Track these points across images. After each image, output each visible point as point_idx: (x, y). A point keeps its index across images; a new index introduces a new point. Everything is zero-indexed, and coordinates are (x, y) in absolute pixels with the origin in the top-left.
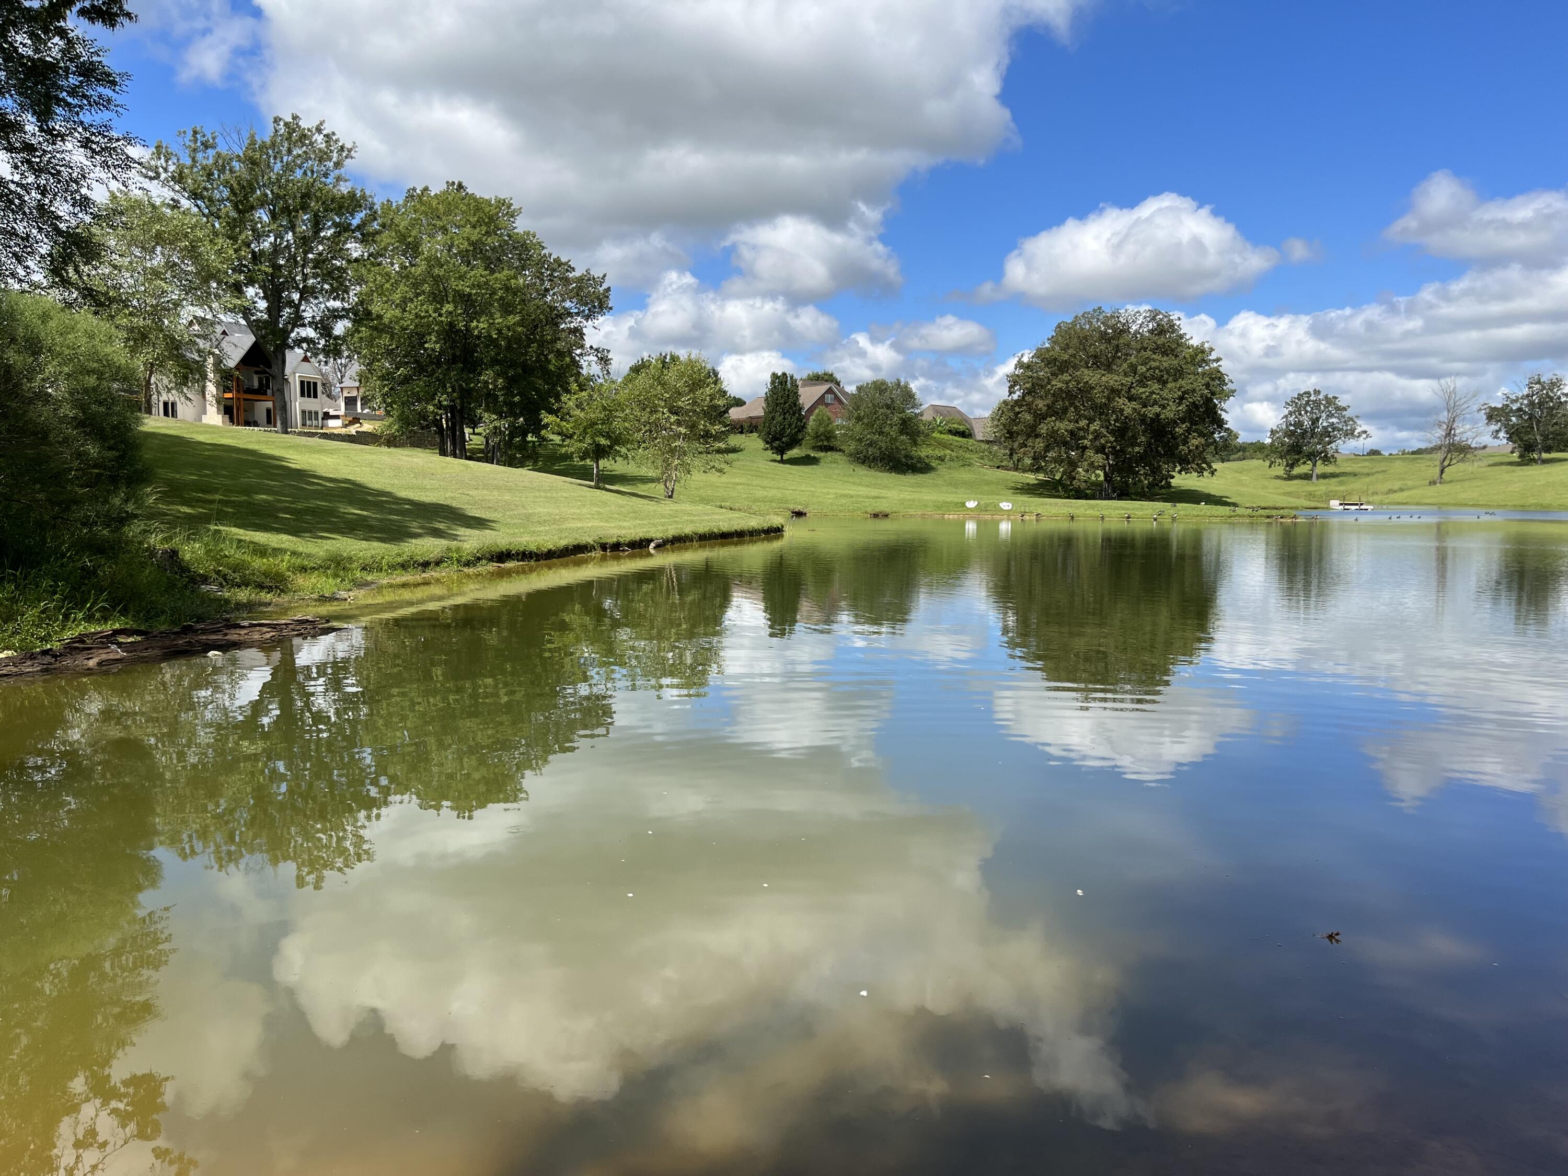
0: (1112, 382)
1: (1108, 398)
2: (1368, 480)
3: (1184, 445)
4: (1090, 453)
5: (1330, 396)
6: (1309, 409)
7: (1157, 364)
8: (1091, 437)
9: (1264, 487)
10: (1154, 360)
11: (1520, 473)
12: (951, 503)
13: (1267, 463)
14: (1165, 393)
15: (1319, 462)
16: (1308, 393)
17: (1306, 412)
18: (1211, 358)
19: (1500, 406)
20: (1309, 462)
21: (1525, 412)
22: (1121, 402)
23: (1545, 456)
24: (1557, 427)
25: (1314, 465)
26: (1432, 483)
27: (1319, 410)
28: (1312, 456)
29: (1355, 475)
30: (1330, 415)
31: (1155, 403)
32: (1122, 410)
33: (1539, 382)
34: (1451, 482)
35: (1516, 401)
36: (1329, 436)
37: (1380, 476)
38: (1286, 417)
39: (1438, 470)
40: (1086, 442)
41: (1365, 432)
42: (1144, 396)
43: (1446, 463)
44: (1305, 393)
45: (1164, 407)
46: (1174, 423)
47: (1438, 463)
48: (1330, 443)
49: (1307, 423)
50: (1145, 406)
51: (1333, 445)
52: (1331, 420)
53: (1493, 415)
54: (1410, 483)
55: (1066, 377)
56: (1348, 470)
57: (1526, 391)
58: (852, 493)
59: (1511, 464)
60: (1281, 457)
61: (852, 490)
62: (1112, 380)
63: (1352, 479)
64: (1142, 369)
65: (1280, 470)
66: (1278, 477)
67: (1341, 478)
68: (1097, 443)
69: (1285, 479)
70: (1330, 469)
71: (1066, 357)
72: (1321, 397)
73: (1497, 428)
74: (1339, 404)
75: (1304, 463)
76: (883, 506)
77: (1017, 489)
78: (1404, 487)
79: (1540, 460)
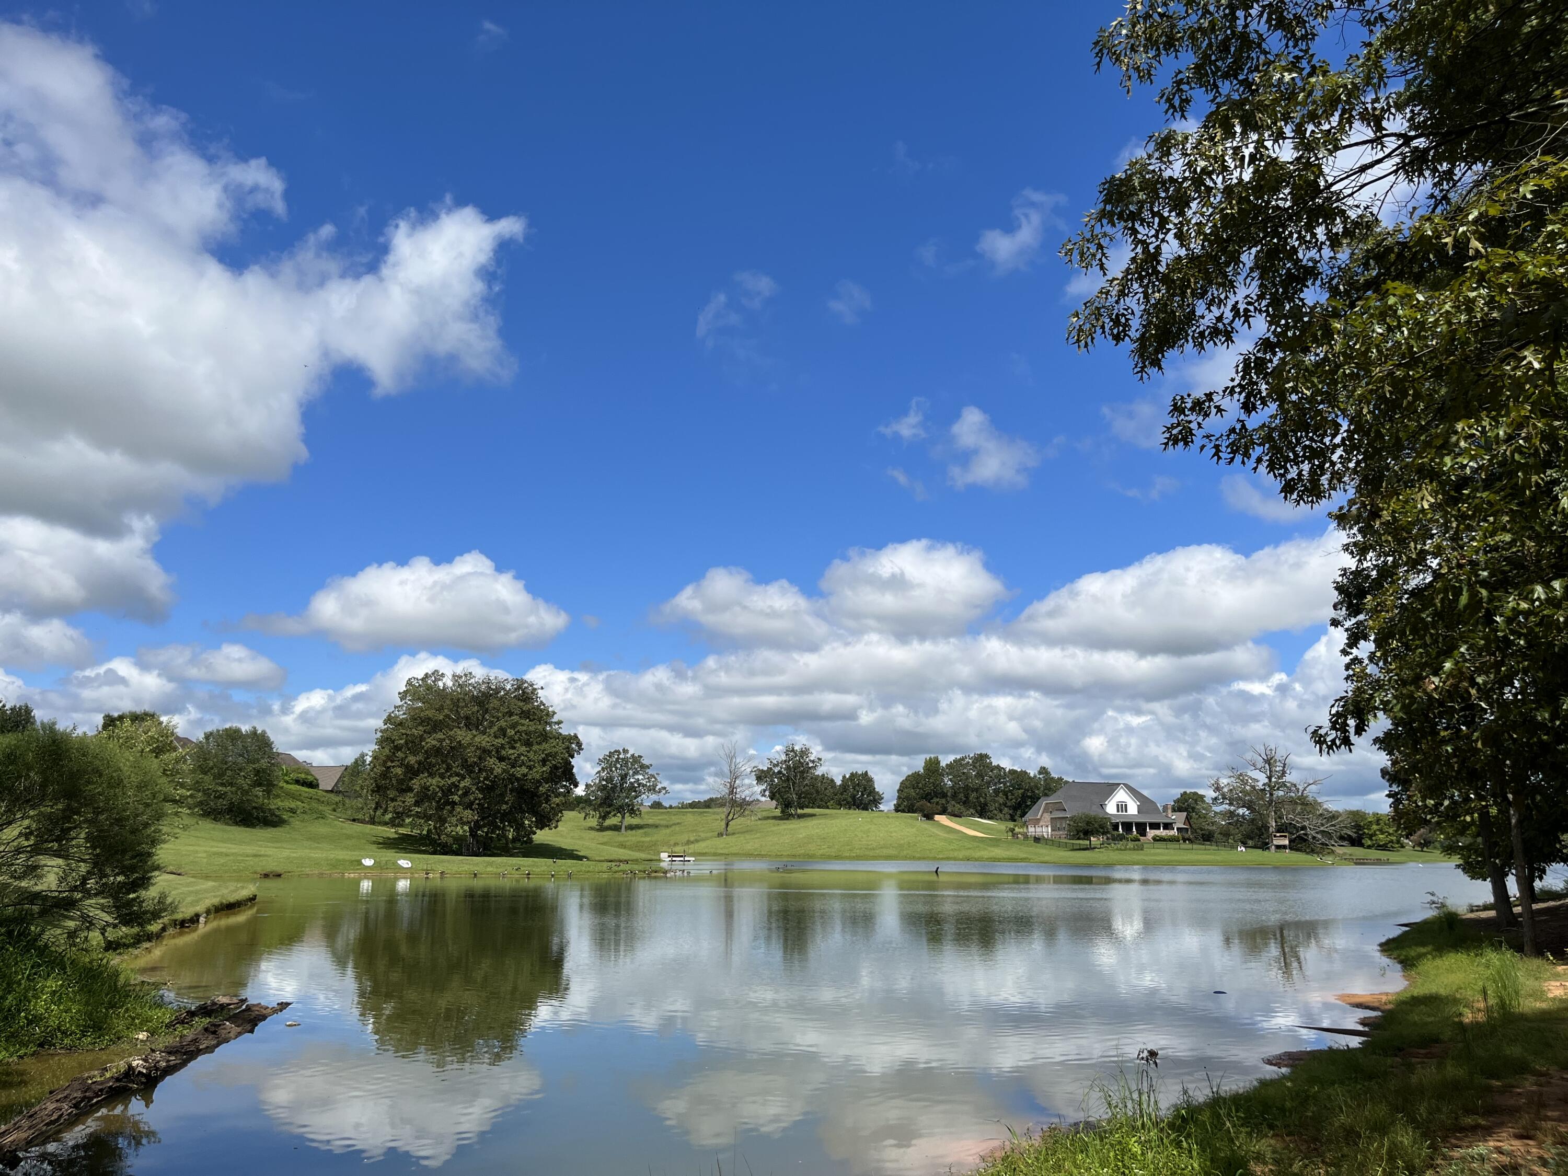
0: (484, 744)
1: (480, 758)
2: (668, 831)
3: (546, 803)
4: (459, 809)
5: (636, 755)
6: (619, 766)
7: (525, 728)
8: (460, 792)
9: (581, 838)
10: (523, 725)
11: (785, 827)
12: (344, 860)
13: (583, 815)
14: (531, 755)
15: (627, 815)
16: (618, 751)
17: (616, 769)
18: (553, 720)
19: (765, 769)
20: (619, 815)
21: (784, 775)
22: (491, 762)
23: (800, 811)
24: (807, 788)
25: (623, 817)
26: (720, 835)
27: (627, 767)
28: (620, 809)
29: (657, 827)
30: (636, 773)
31: (523, 763)
32: (493, 769)
33: (793, 750)
34: (734, 834)
36: (635, 791)
37: (677, 828)
38: (599, 772)
39: (723, 824)
40: (456, 798)
41: (665, 788)
42: (513, 757)
43: (730, 818)
44: (616, 751)
45: (530, 768)
46: (538, 783)
47: (724, 817)
48: (636, 797)
49: (616, 780)
50: (513, 767)
51: (639, 799)
52: (636, 777)
53: (761, 776)
54: (703, 835)
55: (440, 735)
56: (650, 822)
57: (784, 757)
58: (224, 850)
59: (775, 818)
60: (595, 810)
61: (224, 848)
62: (483, 740)
63: (655, 830)
64: (511, 732)
65: (593, 822)
66: (591, 828)
67: (646, 830)
68: (466, 800)
69: (598, 830)
70: (635, 821)
71: (441, 717)
72: (629, 755)
73: (764, 787)
74: (644, 762)
75: (614, 815)
76: (271, 866)
77: (380, 843)
78: (699, 838)
79: (795, 815)
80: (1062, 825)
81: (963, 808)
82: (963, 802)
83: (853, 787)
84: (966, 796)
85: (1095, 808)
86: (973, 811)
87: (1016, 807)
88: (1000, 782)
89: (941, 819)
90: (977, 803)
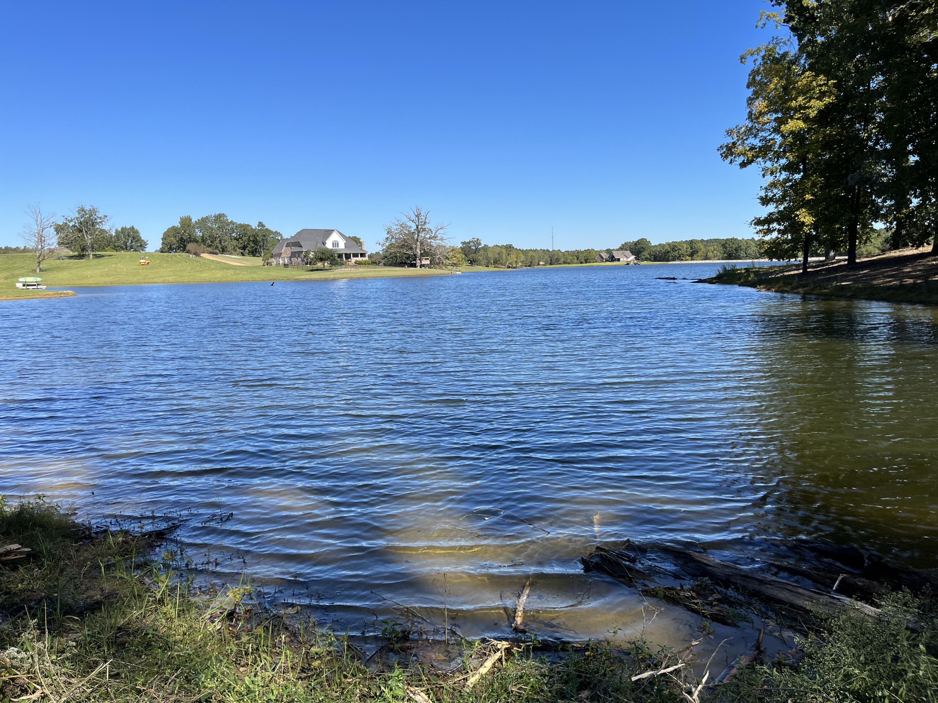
19: (61, 223)
21: (77, 228)
23: (93, 253)
26: (34, 271)
33: (83, 210)
35: (71, 221)
39: (36, 263)
43: (41, 259)
53: (59, 229)
57: (76, 215)
79: (91, 256)
80: (299, 256)
81: (210, 249)
82: (210, 246)
83: (124, 237)
84: (212, 242)
85: (320, 245)
86: (217, 251)
87: (244, 248)
88: (233, 232)
89: (205, 256)
90: (220, 246)
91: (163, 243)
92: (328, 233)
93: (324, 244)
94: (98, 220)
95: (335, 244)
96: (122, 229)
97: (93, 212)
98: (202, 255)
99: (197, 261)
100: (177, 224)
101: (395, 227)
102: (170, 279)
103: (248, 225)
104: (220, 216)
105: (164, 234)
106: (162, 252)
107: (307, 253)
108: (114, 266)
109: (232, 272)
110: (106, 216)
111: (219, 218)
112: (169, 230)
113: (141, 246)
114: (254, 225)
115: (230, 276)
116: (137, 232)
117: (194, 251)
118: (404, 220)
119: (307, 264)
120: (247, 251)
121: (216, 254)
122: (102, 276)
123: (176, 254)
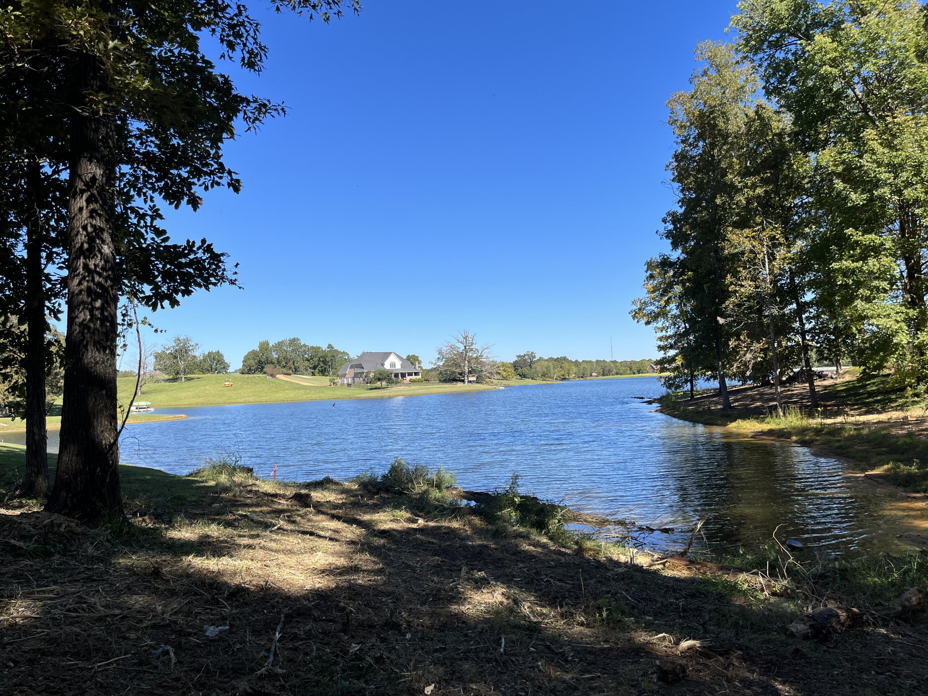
19: (160, 352)
21: (173, 355)
24: (189, 363)
33: (178, 340)
34: (145, 393)
35: (168, 349)
57: (173, 344)
79: (183, 379)
80: (361, 377)
81: (284, 370)
82: (284, 367)
83: (210, 360)
84: (286, 363)
85: (379, 367)
86: (290, 372)
87: (315, 368)
88: (306, 353)
89: (280, 377)
90: (293, 367)
91: (243, 365)
92: (386, 355)
93: (383, 365)
94: (191, 348)
95: (393, 365)
96: (209, 353)
97: (187, 340)
98: (278, 376)
99: (273, 382)
100: (257, 349)
101: (445, 349)
102: (251, 399)
103: (319, 348)
104: (294, 340)
105: (245, 357)
106: (243, 373)
107: (368, 373)
108: (203, 388)
109: (302, 391)
110: (197, 344)
111: (294, 341)
112: (249, 354)
113: (224, 368)
114: (324, 347)
115: (301, 396)
116: (222, 356)
117: (271, 373)
118: (454, 342)
119: (367, 383)
120: (317, 370)
121: (289, 374)
122: (194, 397)
123: (255, 375)
